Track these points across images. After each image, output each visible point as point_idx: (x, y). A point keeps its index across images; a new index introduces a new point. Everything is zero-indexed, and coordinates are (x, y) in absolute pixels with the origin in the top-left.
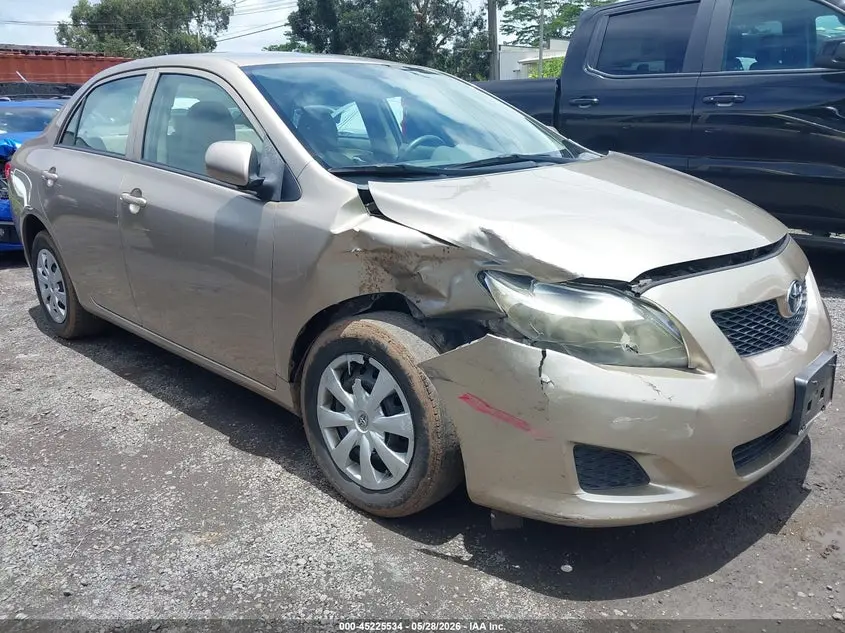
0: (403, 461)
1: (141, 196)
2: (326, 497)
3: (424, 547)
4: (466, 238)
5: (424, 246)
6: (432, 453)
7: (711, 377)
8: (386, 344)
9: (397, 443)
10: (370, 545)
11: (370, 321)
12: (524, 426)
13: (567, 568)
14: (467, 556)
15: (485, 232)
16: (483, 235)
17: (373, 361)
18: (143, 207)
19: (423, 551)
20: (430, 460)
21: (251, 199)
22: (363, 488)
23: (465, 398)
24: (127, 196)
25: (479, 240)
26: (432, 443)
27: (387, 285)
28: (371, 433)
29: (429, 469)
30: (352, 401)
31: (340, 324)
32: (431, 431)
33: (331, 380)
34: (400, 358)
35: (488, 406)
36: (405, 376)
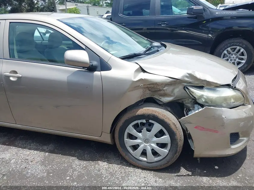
0: (166, 151)
1: (17, 74)
2: (131, 168)
3: (176, 174)
4: (183, 77)
5: (168, 81)
6: (179, 146)
7: (250, 106)
8: (158, 115)
9: (163, 145)
10: (161, 180)
11: (148, 108)
12: (216, 132)
13: (216, 167)
14: (190, 173)
15: (189, 74)
16: (188, 75)
17: (151, 121)
18: (19, 78)
19: (177, 176)
20: (178, 149)
21: (85, 71)
22: (147, 162)
23: (196, 127)
24: (8, 74)
25: (187, 77)
26: (179, 143)
27: (148, 95)
28: (151, 144)
29: (178, 151)
30: (141, 135)
31: (135, 110)
32: (179, 140)
33: (131, 130)
34: (164, 119)
35: (203, 128)
36: (168, 124)
